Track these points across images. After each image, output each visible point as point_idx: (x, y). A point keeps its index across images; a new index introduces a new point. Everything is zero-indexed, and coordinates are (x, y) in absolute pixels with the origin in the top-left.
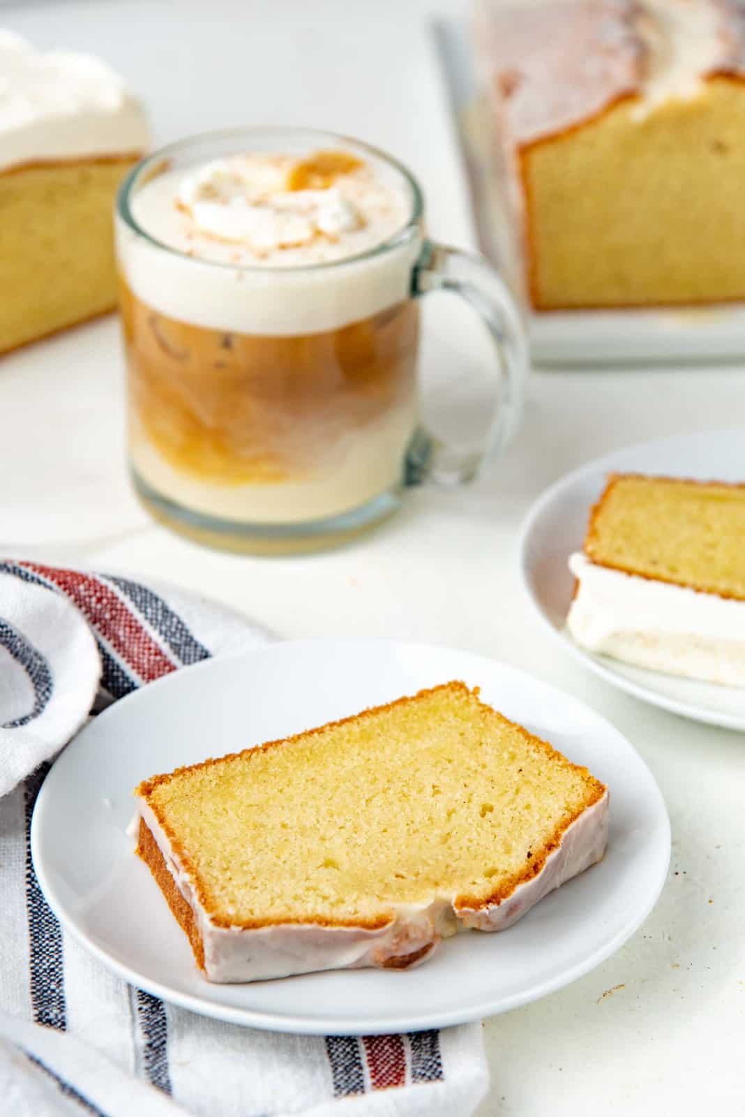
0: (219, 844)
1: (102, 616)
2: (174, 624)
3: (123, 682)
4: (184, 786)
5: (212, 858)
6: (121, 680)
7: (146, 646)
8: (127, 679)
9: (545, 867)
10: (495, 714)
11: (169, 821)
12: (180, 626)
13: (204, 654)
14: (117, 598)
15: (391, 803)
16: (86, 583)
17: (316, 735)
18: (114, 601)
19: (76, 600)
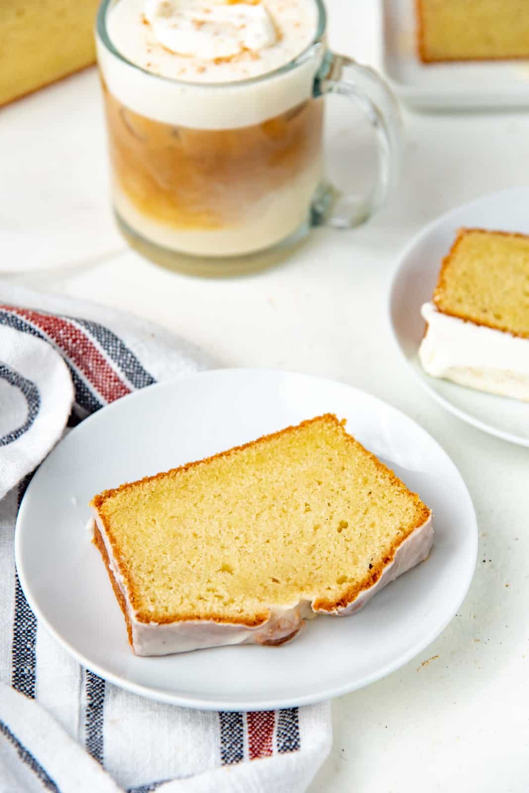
0: (148, 550)
1: (76, 352)
2: (129, 359)
3: (91, 401)
4: (125, 500)
5: (141, 563)
6: (90, 399)
7: (108, 374)
8: (94, 399)
9: (381, 577)
10: (355, 443)
11: (112, 530)
12: (133, 360)
13: (150, 380)
14: (87, 339)
15: (275, 518)
16: (65, 328)
17: (224, 457)
18: (85, 341)
19: (57, 341)
